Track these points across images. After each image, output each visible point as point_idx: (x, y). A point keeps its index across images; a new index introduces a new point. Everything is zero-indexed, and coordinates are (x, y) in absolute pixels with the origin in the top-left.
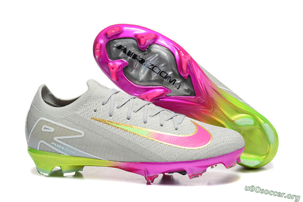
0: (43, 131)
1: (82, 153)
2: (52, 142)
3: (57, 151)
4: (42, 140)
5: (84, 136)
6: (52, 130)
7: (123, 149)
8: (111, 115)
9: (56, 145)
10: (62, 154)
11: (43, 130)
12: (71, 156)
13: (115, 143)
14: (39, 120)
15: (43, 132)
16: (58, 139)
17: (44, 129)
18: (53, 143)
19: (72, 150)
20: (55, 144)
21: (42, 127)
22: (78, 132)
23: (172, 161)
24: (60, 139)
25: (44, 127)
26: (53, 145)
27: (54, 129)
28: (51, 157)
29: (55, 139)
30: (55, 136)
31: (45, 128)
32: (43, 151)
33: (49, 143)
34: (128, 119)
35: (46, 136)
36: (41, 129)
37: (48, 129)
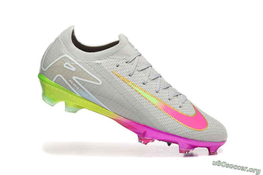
1: (93, 98)
3: (71, 89)
4: (60, 74)
5: (101, 85)
6: (74, 69)
7: (132, 108)
8: (130, 75)
9: (72, 84)
10: (75, 93)
11: (65, 66)
12: (82, 97)
13: (127, 100)
15: (64, 67)
16: (76, 79)
18: (70, 81)
21: (65, 63)
22: (97, 80)
23: (172, 134)
24: (78, 80)
25: (66, 63)
27: (75, 68)
28: (64, 92)
30: (75, 76)
31: (67, 65)
32: (58, 84)
34: (144, 84)
35: (66, 72)
36: (63, 65)
37: (70, 67)
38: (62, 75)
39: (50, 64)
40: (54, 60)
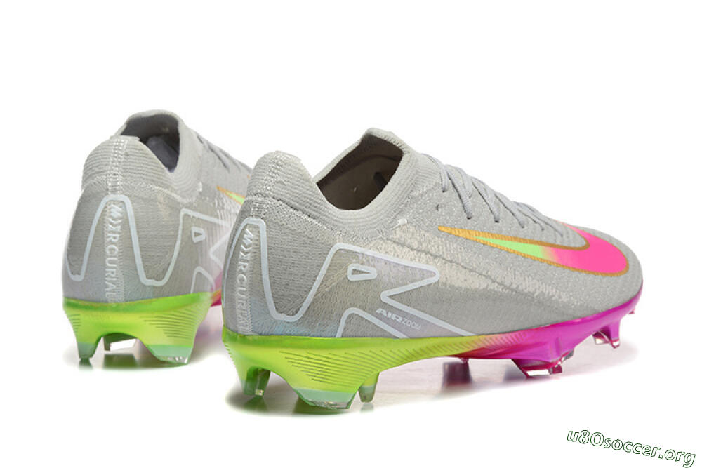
0: (351, 280)
2: (377, 308)
4: (352, 305)
6: (373, 273)
8: (469, 217)
9: (385, 315)
10: (395, 337)
11: (351, 277)
12: (411, 338)
14: (332, 251)
16: (390, 297)
17: (353, 274)
18: (379, 311)
19: (419, 320)
20: (384, 313)
21: (346, 269)
22: (426, 271)
24: (393, 296)
25: (351, 268)
26: (380, 316)
27: (374, 269)
29: (384, 296)
30: (383, 290)
31: (355, 272)
32: (353, 337)
33: (372, 312)
35: (361, 293)
36: (344, 276)
37: (362, 272)
38: (356, 306)
39: (307, 292)
40: (317, 276)
